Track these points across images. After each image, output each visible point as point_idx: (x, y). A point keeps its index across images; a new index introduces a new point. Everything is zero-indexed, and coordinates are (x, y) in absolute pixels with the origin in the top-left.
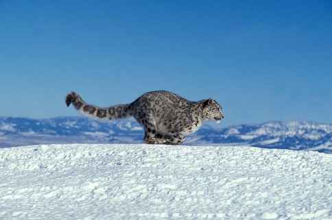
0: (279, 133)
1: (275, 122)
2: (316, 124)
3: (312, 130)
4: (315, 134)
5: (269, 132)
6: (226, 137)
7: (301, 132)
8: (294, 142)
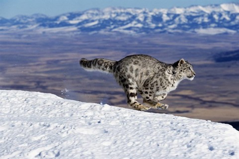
0: (97, 18)
1: (94, 9)
2: (125, 9)
3: (122, 13)
4: (124, 16)
5: (90, 17)
6: (58, 22)
7: (113, 16)
8: (109, 23)
